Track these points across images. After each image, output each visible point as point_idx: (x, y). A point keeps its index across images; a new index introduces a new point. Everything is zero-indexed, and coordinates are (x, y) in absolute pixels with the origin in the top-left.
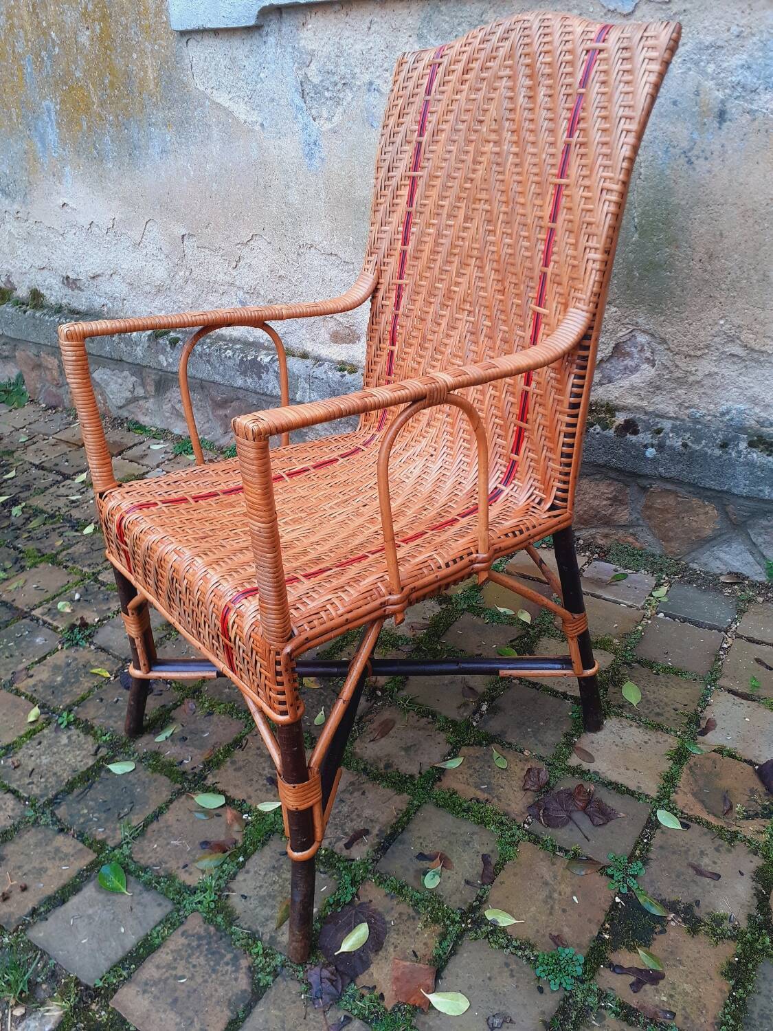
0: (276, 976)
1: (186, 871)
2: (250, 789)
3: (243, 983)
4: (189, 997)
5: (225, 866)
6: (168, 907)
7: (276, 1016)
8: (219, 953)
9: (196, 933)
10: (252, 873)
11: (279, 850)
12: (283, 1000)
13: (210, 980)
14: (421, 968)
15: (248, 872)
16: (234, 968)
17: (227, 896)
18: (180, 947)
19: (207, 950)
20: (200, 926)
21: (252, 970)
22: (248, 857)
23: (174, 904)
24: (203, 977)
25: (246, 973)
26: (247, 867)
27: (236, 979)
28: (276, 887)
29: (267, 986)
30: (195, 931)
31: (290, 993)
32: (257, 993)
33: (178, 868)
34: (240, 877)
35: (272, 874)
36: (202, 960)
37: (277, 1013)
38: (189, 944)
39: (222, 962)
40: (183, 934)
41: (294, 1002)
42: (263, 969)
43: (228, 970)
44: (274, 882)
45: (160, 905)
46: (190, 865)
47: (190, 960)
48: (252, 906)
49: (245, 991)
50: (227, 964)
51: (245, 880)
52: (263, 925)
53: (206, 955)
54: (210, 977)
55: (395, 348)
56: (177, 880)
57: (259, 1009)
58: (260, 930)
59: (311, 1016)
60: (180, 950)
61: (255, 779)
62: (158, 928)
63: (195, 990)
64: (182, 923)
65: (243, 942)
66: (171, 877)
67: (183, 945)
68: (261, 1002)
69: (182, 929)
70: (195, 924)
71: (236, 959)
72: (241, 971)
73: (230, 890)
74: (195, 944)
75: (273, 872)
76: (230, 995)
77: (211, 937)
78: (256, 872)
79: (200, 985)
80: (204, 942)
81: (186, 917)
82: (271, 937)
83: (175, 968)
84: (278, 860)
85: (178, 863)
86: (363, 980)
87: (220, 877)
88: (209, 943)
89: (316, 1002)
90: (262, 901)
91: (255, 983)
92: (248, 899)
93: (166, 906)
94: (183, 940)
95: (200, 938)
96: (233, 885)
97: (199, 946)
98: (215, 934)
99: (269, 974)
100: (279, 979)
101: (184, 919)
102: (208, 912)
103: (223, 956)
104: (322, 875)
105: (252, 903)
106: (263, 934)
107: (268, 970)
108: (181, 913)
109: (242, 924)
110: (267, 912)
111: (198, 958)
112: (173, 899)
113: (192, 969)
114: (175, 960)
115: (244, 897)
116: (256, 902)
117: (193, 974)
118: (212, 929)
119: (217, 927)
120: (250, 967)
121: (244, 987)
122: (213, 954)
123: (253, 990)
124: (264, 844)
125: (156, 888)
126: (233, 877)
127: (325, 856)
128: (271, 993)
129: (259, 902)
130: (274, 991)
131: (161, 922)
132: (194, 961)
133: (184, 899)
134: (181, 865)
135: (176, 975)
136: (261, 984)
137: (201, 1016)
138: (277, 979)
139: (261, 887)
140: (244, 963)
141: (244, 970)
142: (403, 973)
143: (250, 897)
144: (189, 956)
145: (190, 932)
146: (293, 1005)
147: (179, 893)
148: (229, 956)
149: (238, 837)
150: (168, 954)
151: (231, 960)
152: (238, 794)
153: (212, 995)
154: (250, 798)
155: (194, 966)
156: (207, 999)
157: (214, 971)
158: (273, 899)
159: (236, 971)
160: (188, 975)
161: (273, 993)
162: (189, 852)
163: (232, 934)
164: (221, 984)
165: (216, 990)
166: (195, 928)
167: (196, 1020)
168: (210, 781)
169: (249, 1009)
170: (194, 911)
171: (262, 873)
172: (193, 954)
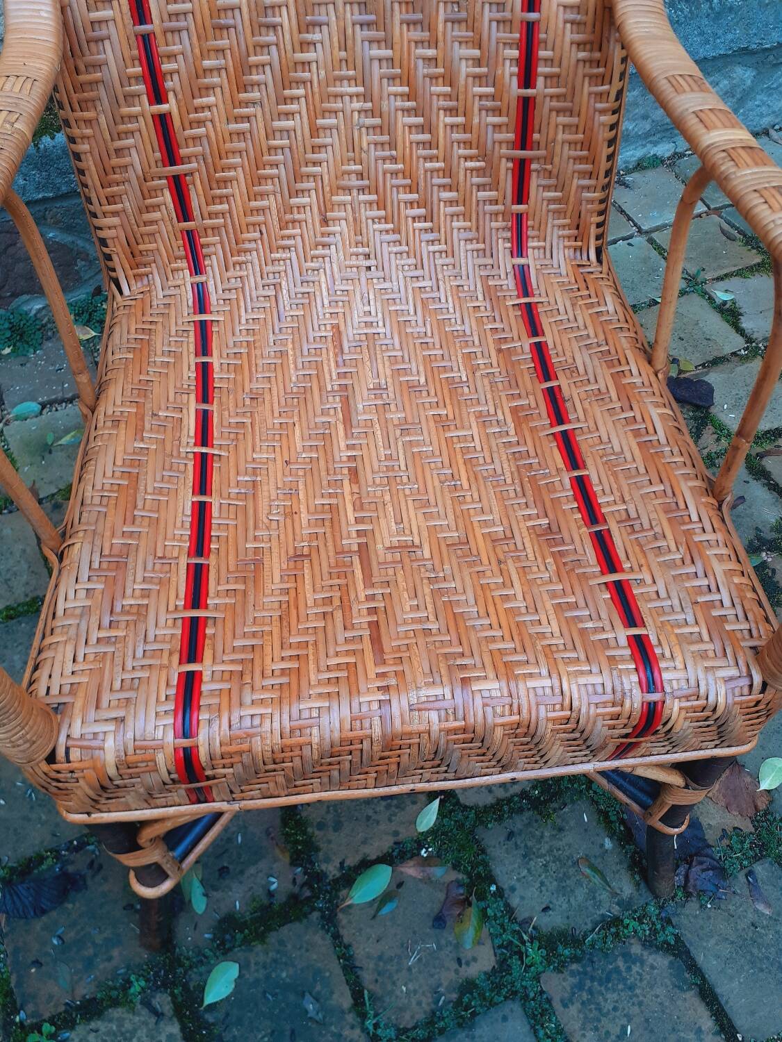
0: (669, 922)
1: (468, 964)
2: (382, 827)
3: (661, 961)
4: (652, 1031)
5: (489, 912)
6: (514, 1009)
7: (717, 944)
8: (610, 972)
9: (572, 988)
10: (518, 886)
11: (502, 839)
12: (702, 928)
13: (641, 998)
14: (727, 777)
15: (513, 889)
16: (638, 964)
17: (534, 928)
18: (581, 1016)
19: (600, 985)
20: (564, 980)
21: (649, 943)
22: (491, 879)
23: (513, 1000)
24: (633, 1004)
25: (650, 954)
26: (505, 887)
27: (653, 967)
28: (553, 866)
29: (677, 937)
30: (568, 989)
31: (696, 917)
32: (679, 951)
33: (457, 972)
34: (515, 901)
35: (532, 863)
36: (611, 996)
37: (712, 941)
38: (583, 1003)
39: (624, 974)
40: (565, 1006)
41: (709, 918)
42: (654, 932)
43: (638, 972)
44: (545, 866)
45: (505, 1019)
46: (461, 955)
47: (605, 1011)
48: (565, 906)
49: (671, 963)
50: (629, 969)
51: (522, 898)
52: (598, 905)
53: (607, 989)
54: (637, 996)
55: (171, 106)
56: (477, 982)
57: (700, 959)
58: (603, 911)
59: (732, 908)
60: (586, 1018)
61: (370, 813)
62: (541, 1033)
63: (647, 1020)
64: (549, 1001)
65: (610, 938)
66: (468, 986)
67: (580, 1012)
68: (693, 952)
69: (557, 1005)
70: (556, 985)
71: (627, 956)
72: (645, 958)
73: (528, 921)
74: (585, 996)
75: (530, 859)
76: (669, 983)
77: (585, 973)
78: (518, 880)
79: (642, 1012)
80: (588, 983)
81: (542, 992)
82: (618, 904)
83: (608, 1033)
84: (517, 847)
85: (448, 969)
86: (711, 836)
87: (502, 926)
88: (592, 979)
89: (719, 895)
90: (562, 890)
91: (667, 948)
92: (551, 906)
93: (512, 1011)
94: (573, 1010)
95: (580, 986)
96: (522, 914)
97: (590, 992)
98: (583, 966)
99: (663, 928)
100: (674, 920)
101: (545, 996)
102: (549, 963)
103: (617, 970)
104: (566, 810)
105: (560, 903)
106: (609, 911)
107: (659, 926)
108: (532, 995)
109: (584, 928)
110: (581, 894)
111: (606, 1000)
112: (506, 998)
113: (618, 1014)
114: (596, 1029)
115: (546, 909)
116: (561, 899)
117: (625, 1015)
118: (574, 967)
119: (575, 959)
120: (643, 945)
121: (666, 962)
122: (608, 980)
123: (674, 955)
124: (483, 851)
125: (474, 1014)
126: (510, 910)
127: (541, 793)
128: (688, 937)
129: (564, 895)
130: (687, 932)
131: (533, 1027)
132: (608, 1006)
133: (512, 984)
134: (455, 966)
135: (618, 1037)
136: (673, 942)
137: (681, 1027)
138: (674, 923)
139: (542, 884)
140: (636, 949)
141: (645, 953)
142: (724, 796)
143: (551, 902)
144: (600, 1010)
145: (566, 995)
146: (712, 921)
147: (497, 987)
148: (620, 963)
149: (454, 876)
150: (584, 1035)
151: (626, 962)
152: (383, 844)
153: (661, 1004)
154: (396, 833)
155: (615, 1009)
156: (663, 1012)
157: (631, 988)
158: (569, 878)
159: (642, 963)
160: (624, 1021)
161: (689, 935)
162: (440, 948)
163: (592, 946)
164: (652, 987)
165: (657, 996)
166: (564, 988)
167: (682, 1034)
168: (332, 870)
169: (694, 968)
170: (537, 978)
171: (525, 872)
172: (598, 1004)
